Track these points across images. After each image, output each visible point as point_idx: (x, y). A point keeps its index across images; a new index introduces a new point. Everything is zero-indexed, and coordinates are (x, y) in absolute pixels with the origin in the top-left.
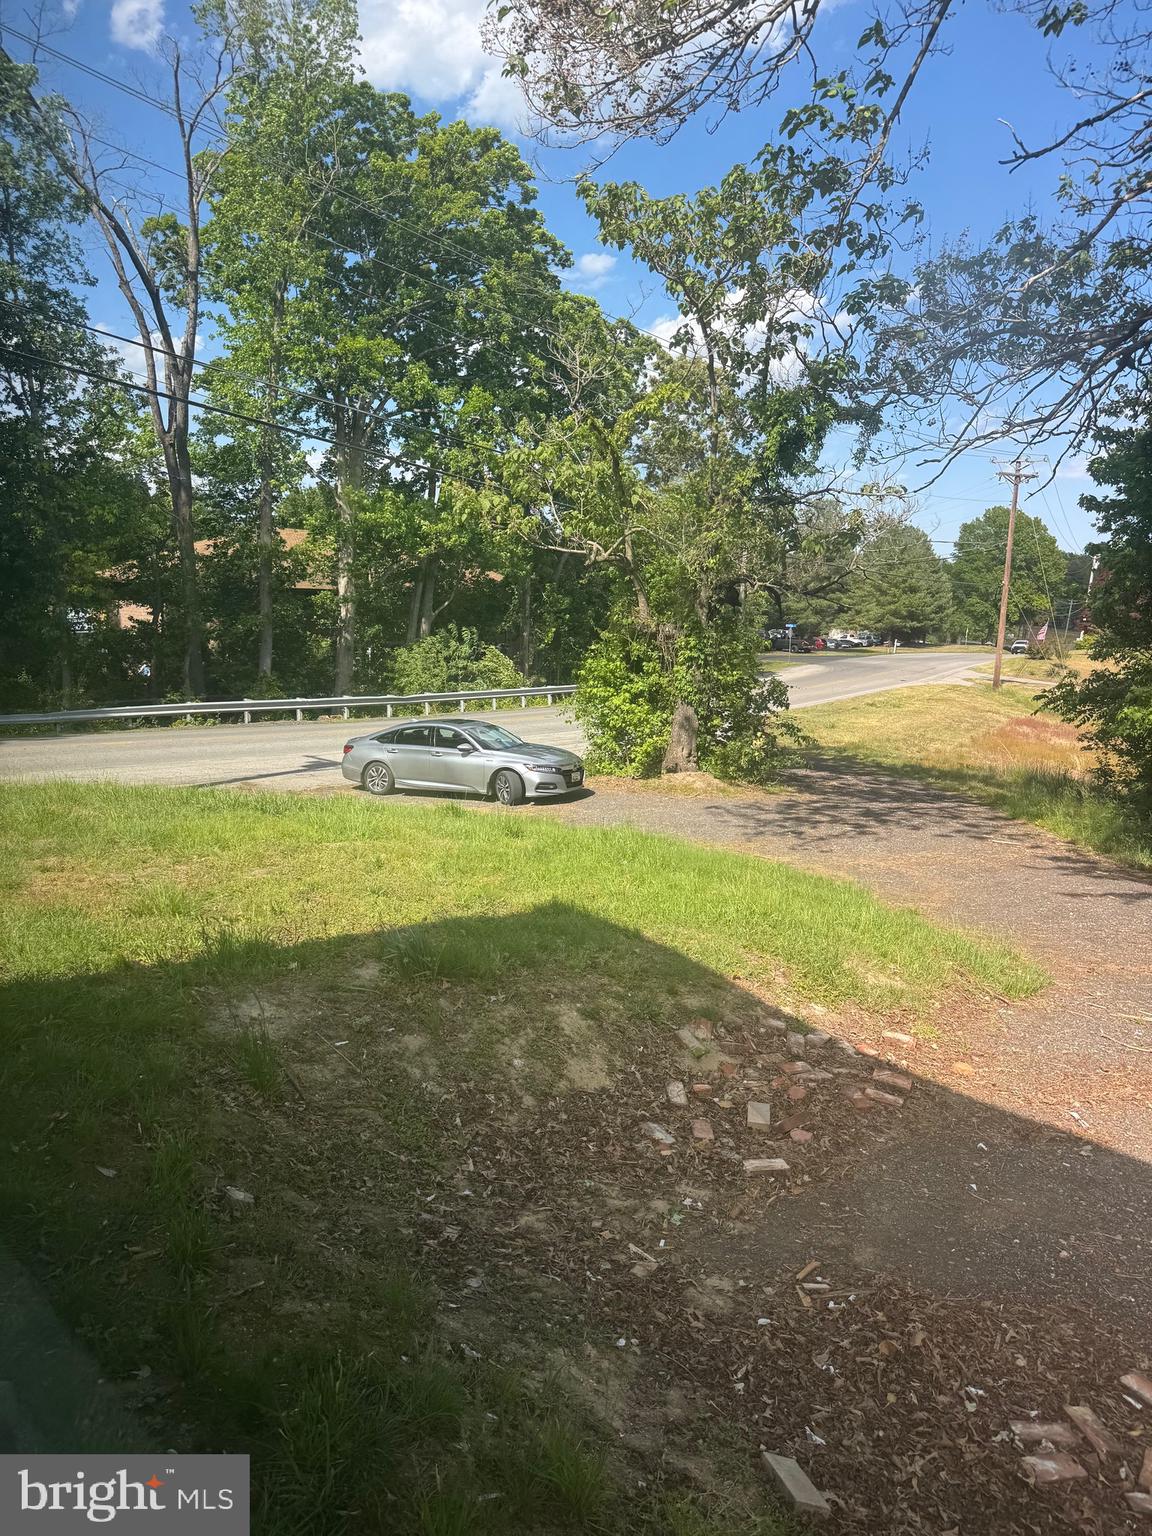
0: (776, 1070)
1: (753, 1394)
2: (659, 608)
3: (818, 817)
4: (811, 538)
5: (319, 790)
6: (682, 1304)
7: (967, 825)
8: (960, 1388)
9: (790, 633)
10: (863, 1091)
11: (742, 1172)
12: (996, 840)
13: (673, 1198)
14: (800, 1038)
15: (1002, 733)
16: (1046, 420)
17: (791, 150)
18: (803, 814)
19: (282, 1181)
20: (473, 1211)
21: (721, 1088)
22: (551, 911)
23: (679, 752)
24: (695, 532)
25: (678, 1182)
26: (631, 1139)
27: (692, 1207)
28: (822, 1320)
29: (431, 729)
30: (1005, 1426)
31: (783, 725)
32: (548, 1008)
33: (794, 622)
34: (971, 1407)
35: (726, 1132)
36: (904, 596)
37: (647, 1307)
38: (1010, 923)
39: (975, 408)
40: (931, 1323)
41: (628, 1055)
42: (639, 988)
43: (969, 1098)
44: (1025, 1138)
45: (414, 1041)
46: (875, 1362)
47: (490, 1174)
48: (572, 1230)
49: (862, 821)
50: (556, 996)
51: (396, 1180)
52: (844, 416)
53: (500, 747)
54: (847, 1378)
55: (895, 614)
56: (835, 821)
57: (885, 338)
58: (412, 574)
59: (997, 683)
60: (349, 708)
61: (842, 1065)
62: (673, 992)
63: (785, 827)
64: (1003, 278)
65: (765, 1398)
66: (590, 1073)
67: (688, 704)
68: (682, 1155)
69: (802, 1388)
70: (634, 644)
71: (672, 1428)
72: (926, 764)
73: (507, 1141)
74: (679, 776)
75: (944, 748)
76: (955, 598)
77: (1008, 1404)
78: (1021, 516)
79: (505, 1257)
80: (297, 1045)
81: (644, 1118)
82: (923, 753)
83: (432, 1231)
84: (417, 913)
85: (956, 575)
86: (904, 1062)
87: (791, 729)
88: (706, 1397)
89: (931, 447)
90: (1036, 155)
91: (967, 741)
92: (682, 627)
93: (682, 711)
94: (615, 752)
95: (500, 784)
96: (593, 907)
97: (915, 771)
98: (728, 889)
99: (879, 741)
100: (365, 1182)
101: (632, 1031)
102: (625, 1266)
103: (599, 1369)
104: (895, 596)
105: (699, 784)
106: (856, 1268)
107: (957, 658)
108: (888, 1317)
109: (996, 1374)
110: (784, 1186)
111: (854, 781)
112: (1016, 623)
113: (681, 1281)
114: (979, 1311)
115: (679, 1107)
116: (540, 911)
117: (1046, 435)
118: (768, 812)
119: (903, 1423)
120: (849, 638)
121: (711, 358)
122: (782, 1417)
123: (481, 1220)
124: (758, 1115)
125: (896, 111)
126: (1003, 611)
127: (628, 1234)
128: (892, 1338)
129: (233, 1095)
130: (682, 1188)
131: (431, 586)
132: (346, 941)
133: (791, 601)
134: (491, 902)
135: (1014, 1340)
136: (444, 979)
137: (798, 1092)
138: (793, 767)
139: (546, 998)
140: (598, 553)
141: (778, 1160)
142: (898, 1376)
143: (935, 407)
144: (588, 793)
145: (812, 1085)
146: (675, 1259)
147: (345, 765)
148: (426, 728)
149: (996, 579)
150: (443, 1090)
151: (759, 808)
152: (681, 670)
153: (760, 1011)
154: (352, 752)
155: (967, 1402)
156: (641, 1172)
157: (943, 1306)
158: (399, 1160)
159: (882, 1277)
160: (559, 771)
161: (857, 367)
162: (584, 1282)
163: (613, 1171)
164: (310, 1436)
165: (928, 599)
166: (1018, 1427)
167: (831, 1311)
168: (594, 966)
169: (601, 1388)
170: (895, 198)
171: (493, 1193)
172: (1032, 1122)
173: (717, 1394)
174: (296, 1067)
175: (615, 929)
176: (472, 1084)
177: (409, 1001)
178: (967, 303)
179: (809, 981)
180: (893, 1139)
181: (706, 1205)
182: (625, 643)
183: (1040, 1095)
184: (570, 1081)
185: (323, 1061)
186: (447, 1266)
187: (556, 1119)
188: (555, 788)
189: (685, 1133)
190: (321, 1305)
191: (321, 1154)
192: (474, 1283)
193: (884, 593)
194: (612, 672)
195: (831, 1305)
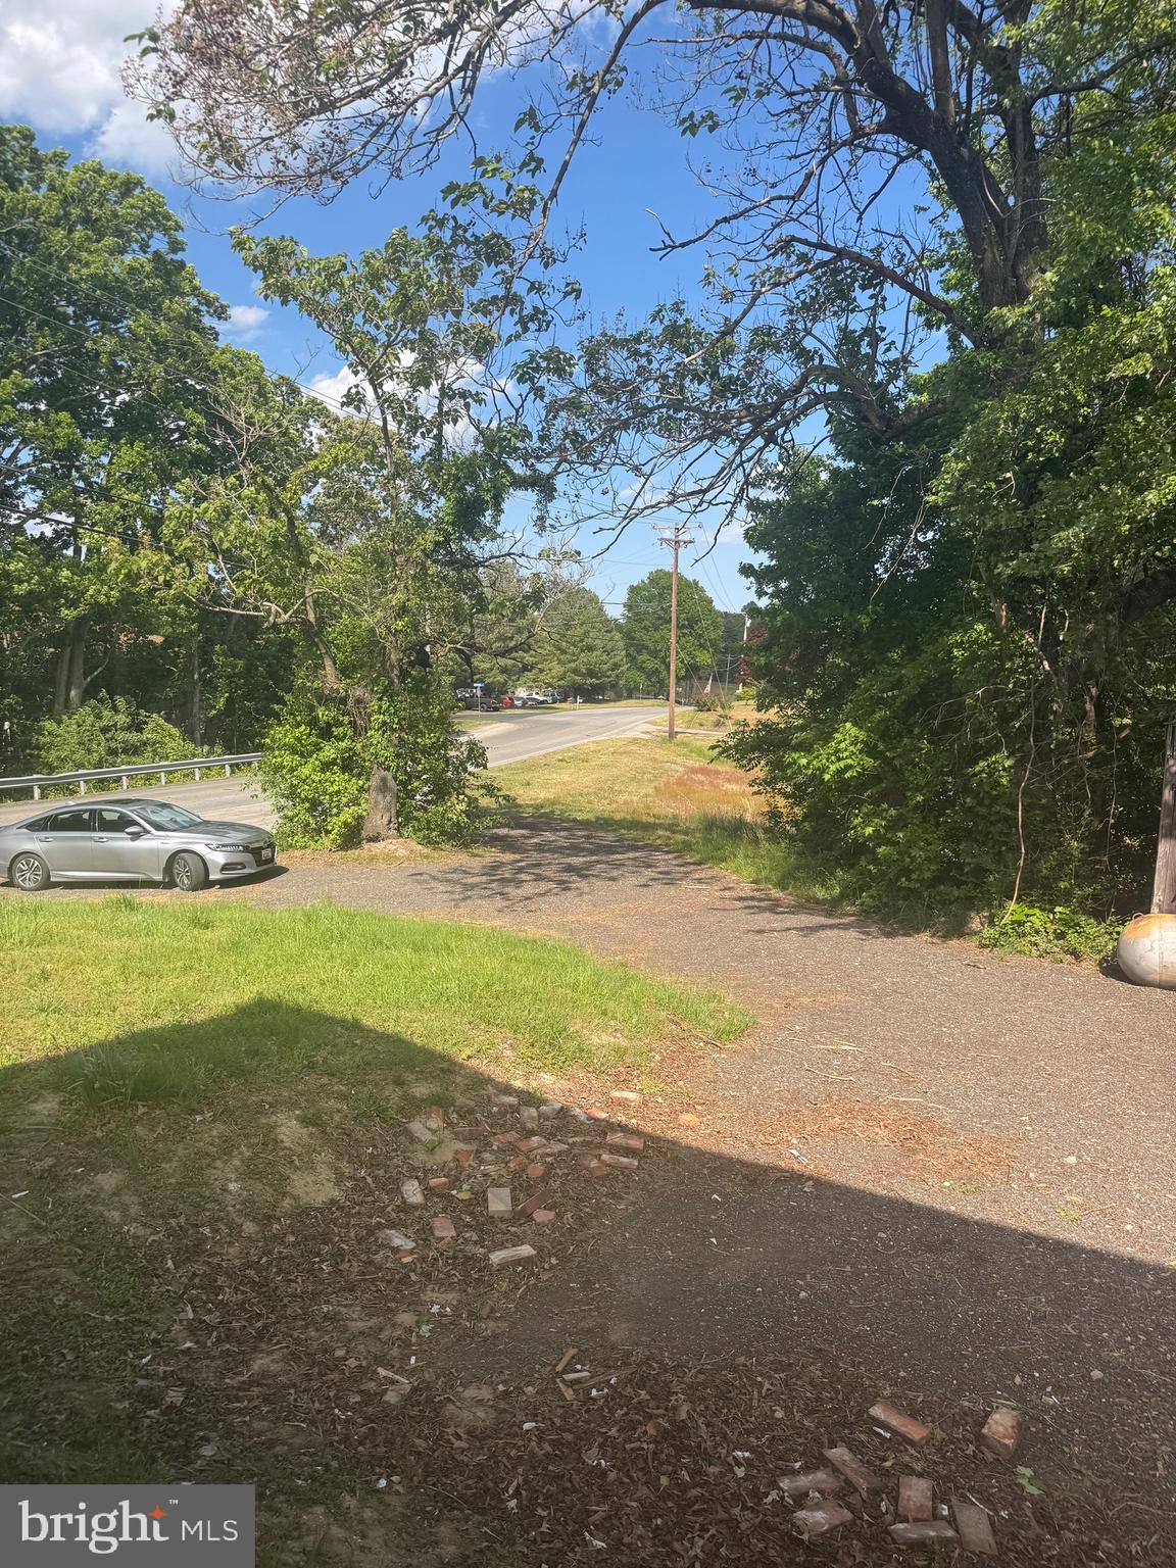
0: (514, 1149)
1: (528, 1508)
2: (345, 671)
3: (523, 876)
4: (497, 601)
6: (441, 1425)
7: (660, 873)
8: (727, 1455)
9: (478, 693)
10: (599, 1157)
11: (489, 1267)
12: (688, 886)
13: (420, 1308)
14: (533, 1112)
15: (680, 783)
16: (704, 492)
17: (454, 218)
18: (507, 875)
20: (198, 1365)
21: (458, 1179)
22: (256, 1010)
23: (378, 821)
24: (380, 594)
25: (423, 1290)
26: (368, 1251)
27: (441, 1315)
28: (587, 1411)
29: (93, 812)
30: (774, 1485)
31: (483, 787)
32: (263, 1120)
33: (482, 681)
34: (741, 1472)
35: (468, 1225)
36: (583, 655)
37: (404, 1436)
38: (712, 966)
39: (643, 480)
40: (692, 1391)
41: (356, 1160)
42: (364, 1083)
43: (698, 1149)
44: (754, 1182)
45: (108, 1180)
46: (645, 1446)
47: (213, 1318)
48: (312, 1366)
49: (565, 876)
50: (271, 1106)
51: (102, 1346)
52: (520, 483)
53: (176, 827)
54: (619, 1469)
55: (576, 672)
56: (539, 878)
57: (554, 409)
58: (56, 639)
59: (672, 735)
61: (576, 1134)
62: (399, 1083)
63: (492, 889)
64: (659, 357)
65: (540, 1512)
66: (316, 1187)
67: (385, 770)
68: (424, 1259)
69: (575, 1491)
70: (322, 708)
72: (617, 816)
73: (229, 1276)
74: (380, 845)
75: (633, 798)
76: (628, 655)
77: (772, 1462)
78: (681, 578)
79: (241, 1412)
81: (380, 1226)
82: (614, 806)
83: (151, 1399)
84: (100, 1029)
85: (628, 636)
86: (634, 1121)
87: (490, 790)
88: (480, 1525)
89: (605, 516)
90: (683, 245)
91: (651, 791)
92: (373, 690)
93: (379, 776)
94: (308, 824)
95: (177, 868)
96: (302, 999)
97: (605, 824)
98: (449, 963)
99: (572, 796)
100: (64, 1355)
101: (359, 1133)
102: (376, 1394)
103: (362, 1522)
104: (574, 655)
105: (401, 852)
106: (613, 1348)
107: (635, 713)
108: (651, 1394)
109: (758, 1432)
110: (532, 1274)
111: (553, 838)
112: (684, 678)
113: (438, 1399)
114: (734, 1369)
115: (415, 1207)
116: (244, 1012)
117: (705, 505)
118: (476, 874)
119: (678, 1505)
120: (534, 696)
121: (385, 420)
122: (560, 1528)
123: (206, 1374)
124: (499, 1202)
125: (554, 194)
126: (673, 667)
127: (375, 1358)
128: (658, 1417)
130: (428, 1295)
131: (80, 652)
132: (15, 1071)
133: (481, 662)
134: (185, 1007)
135: (770, 1393)
136: (140, 1103)
137: (536, 1170)
138: (494, 827)
139: (260, 1110)
140: (277, 615)
141: (524, 1247)
142: (668, 1455)
143: (605, 476)
144: (282, 870)
145: (549, 1159)
146: (429, 1375)
148: (86, 811)
149: (663, 638)
150: (149, 1231)
151: (465, 872)
152: (375, 736)
153: (491, 1090)
155: (736, 1468)
156: (382, 1286)
157: (701, 1372)
158: (104, 1321)
159: (640, 1352)
160: (246, 849)
161: (529, 435)
162: (333, 1422)
163: (352, 1290)
165: (604, 657)
166: (785, 1483)
167: (594, 1400)
168: (312, 1066)
169: (365, 1543)
170: (556, 275)
171: (219, 1340)
172: (758, 1166)
173: (490, 1518)
175: (330, 1021)
176: (182, 1219)
177: (99, 1134)
178: (629, 378)
179: (536, 1050)
180: (633, 1204)
181: (455, 1308)
182: (312, 708)
183: (761, 1137)
184: (296, 1198)
186: (174, 1438)
187: (283, 1243)
188: (243, 868)
189: (425, 1234)
192: (208, 1451)
193: (563, 652)
194: (299, 739)
195: (594, 1392)
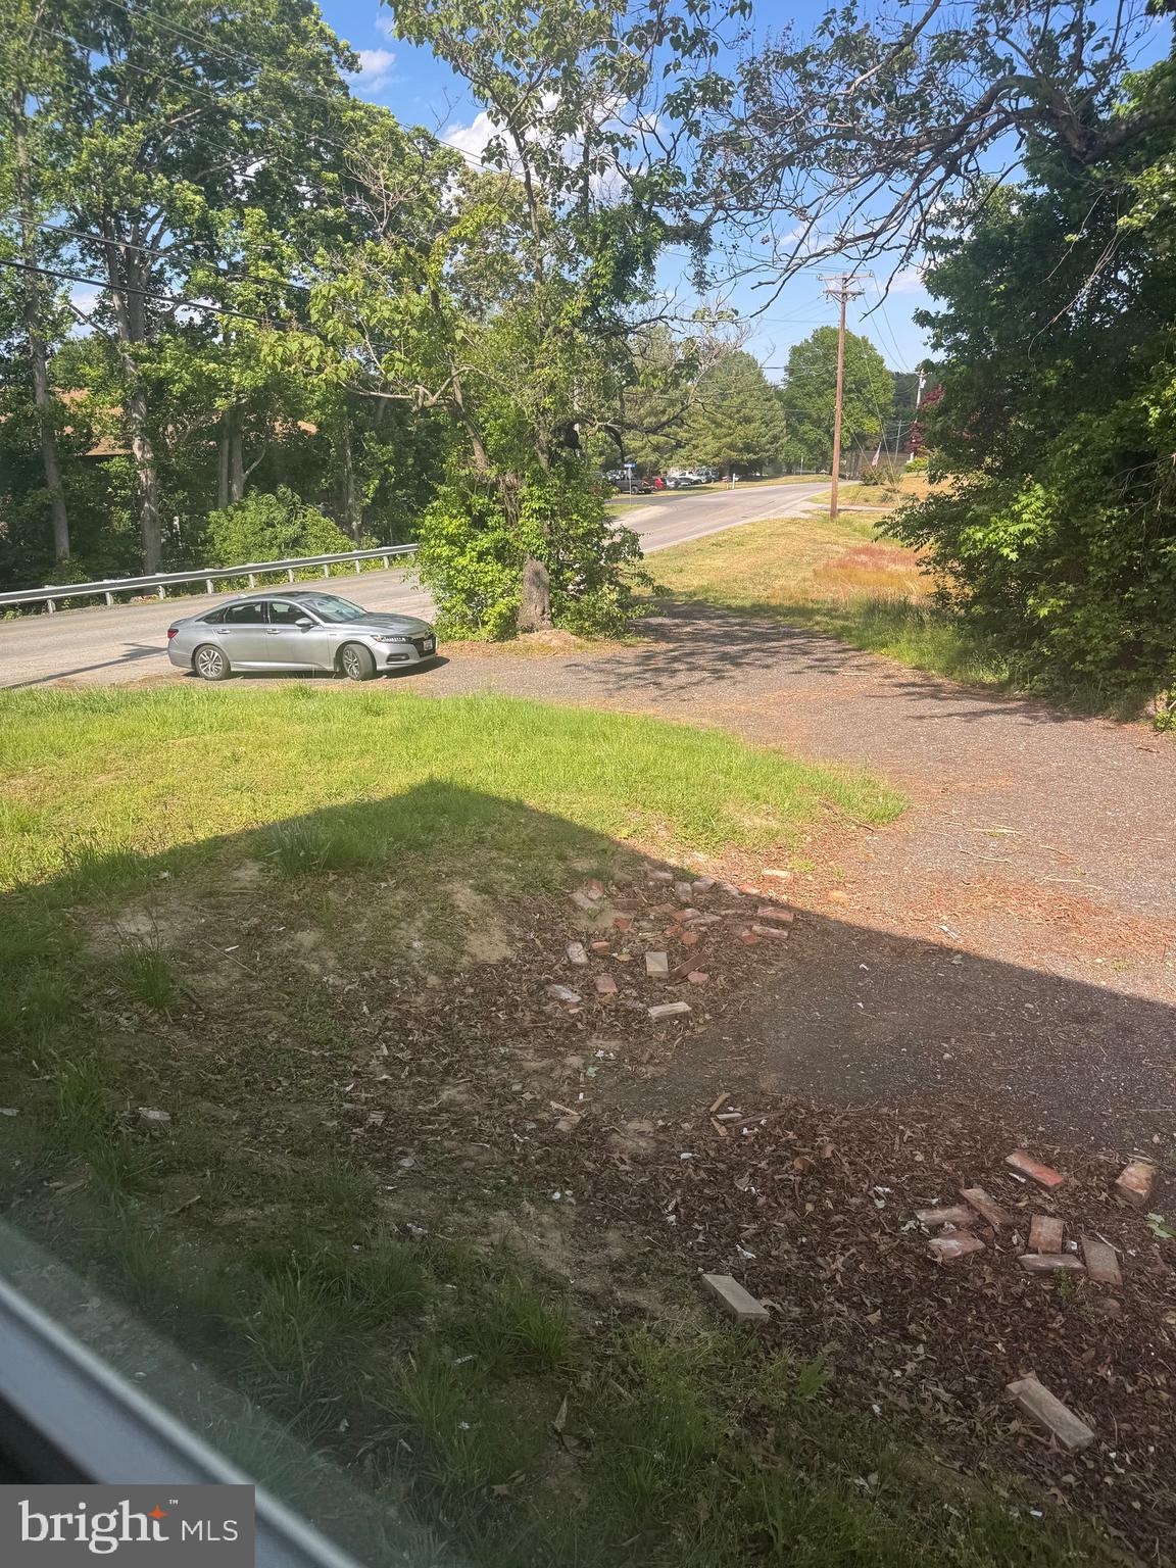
0: (669, 919)
1: (685, 1222)
2: (494, 457)
3: (676, 665)
4: (648, 371)
5: (147, 680)
6: (608, 1151)
7: (816, 660)
8: (869, 1189)
9: (629, 474)
10: (750, 928)
11: (647, 1019)
12: (846, 673)
13: (586, 1053)
14: (687, 886)
15: (842, 565)
16: (875, 235)
18: (661, 665)
19: (194, 1094)
20: (394, 1094)
21: (618, 943)
22: (428, 791)
23: (532, 612)
24: (527, 369)
25: (589, 1037)
26: (539, 1003)
27: (605, 1059)
28: (739, 1146)
29: (264, 605)
30: (912, 1216)
31: (638, 575)
32: (441, 888)
33: (633, 462)
34: (880, 1204)
35: (628, 983)
36: (740, 427)
37: (576, 1158)
38: (867, 753)
40: (837, 1134)
41: (526, 924)
42: (529, 857)
43: (847, 923)
44: (901, 955)
45: (307, 938)
46: (792, 1177)
47: (406, 1055)
48: (493, 1098)
49: (719, 665)
50: (447, 875)
51: (312, 1075)
52: (673, 235)
53: (342, 619)
54: (768, 1196)
55: (732, 447)
56: (692, 668)
57: (710, 146)
58: (216, 432)
59: (834, 512)
60: (165, 587)
61: (728, 907)
62: (562, 858)
63: (646, 679)
64: (827, 76)
65: (696, 1226)
66: (491, 946)
67: (538, 559)
68: (589, 1011)
69: (728, 1211)
70: (475, 497)
71: (616, 1267)
72: (773, 602)
73: (417, 1021)
74: (535, 635)
75: (788, 584)
76: (788, 426)
77: (911, 1197)
78: (848, 336)
79: (433, 1133)
80: (184, 956)
81: (548, 982)
82: (770, 591)
83: (357, 1119)
84: (291, 805)
85: (789, 404)
86: (784, 897)
87: (644, 579)
88: (643, 1233)
89: (766, 268)
91: (809, 574)
92: (523, 476)
93: (532, 566)
94: (466, 615)
95: (347, 659)
96: (470, 781)
97: (759, 610)
98: (603, 750)
99: (727, 582)
100: (279, 1082)
101: (527, 900)
102: (549, 1123)
103: (540, 1225)
104: (730, 428)
105: (555, 643)
106: (763, 1094)
107: (795, 490)
108: (798, 1135)
109: (898, 1171)
110: (687, 1027)
111: (707, 626)
112: (849, 449)
113: (604, 1129)
114: (878, 1118)
115: (580, 967)
116: (417, 791)
117: (876, 251)
118: (630, 664)
119: (822, 1228)
120: (688, 476)
121: (528, 175)
122: (715, 1240)
123: (402, 1101)
124: (657, 964)
126: (837, 438)
127: (548, 1093)
128: (804, 1154)
129: (126, 1015)
130: (593, 1042)
131: (238, 442)
132: (218, 842)
133: (632, 440)
134: (365, 787)
135: (910, 1140)
136: (330, 872)
137: (691, 938)
138: (647, 616)
139: (437, 878)
140: (425, 397)
141: (680, 1004)
142: (813, 1187)
143: (765, 222)
144: (443, 661)
145: (703, 929)
146: (596, 1109)
147: (173, 651)
148: (258, 604)
149: (827, 405)
150: (345, 981)
151: (618, 662)
152: (526, 524)
153: (647, 866)
154: (178, 636)
155: (876, 1201)
156: (552, 1032)
157: (845, 1118)
158: (311, 1055)
159: (789, 1099)
160: (409, 641)
161: (683, 178)
162: (513, 1144)
163: (525, 1035)
164: (279, 1337)
165: (763, 429)
166: (922, 1215)
167: (746, 1137)
168: (481, 841)
169: (544, 1241)
171: (411, 1073)
172: (906, 939)
173: (651, 1229)
174: (190, 979)
175: (496, 801)
176: (374, 972)
177: (296, 898)
178: (793, 105)
179: (690, 831)
180: (782, 970)
181: (618, 1055)
182: (464, 496)
183: (911, 913)
184: (473, 956)
185: (214, 968)
186: (377, 1151)
187: (463, 994)
188: (408, 658)
189: (589, 990)
190: (262, 1209)
191: (230, 1061)
192: (407, 1163)
193: (719, 425)
194: (455, 529)
195: (745, 1131)
